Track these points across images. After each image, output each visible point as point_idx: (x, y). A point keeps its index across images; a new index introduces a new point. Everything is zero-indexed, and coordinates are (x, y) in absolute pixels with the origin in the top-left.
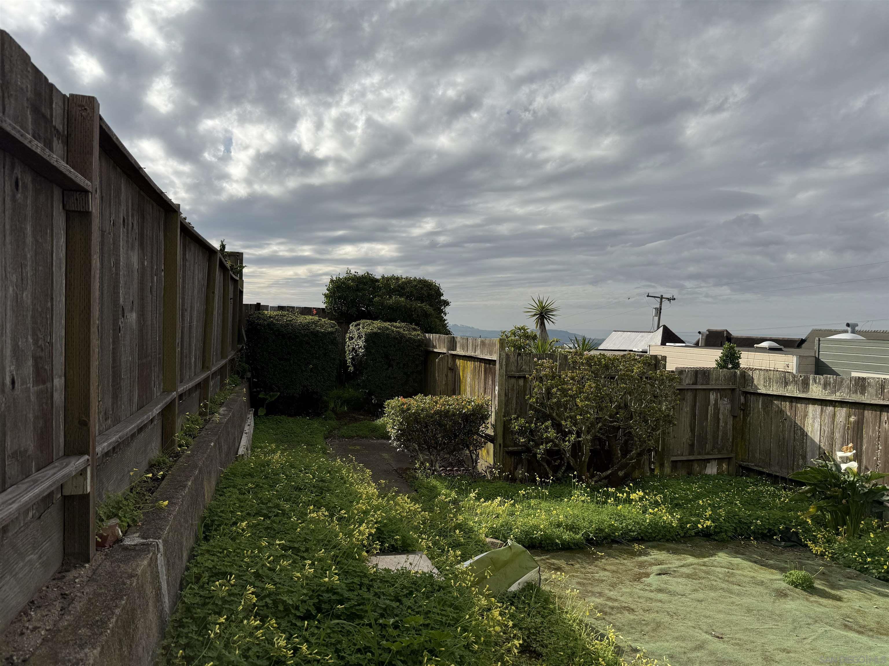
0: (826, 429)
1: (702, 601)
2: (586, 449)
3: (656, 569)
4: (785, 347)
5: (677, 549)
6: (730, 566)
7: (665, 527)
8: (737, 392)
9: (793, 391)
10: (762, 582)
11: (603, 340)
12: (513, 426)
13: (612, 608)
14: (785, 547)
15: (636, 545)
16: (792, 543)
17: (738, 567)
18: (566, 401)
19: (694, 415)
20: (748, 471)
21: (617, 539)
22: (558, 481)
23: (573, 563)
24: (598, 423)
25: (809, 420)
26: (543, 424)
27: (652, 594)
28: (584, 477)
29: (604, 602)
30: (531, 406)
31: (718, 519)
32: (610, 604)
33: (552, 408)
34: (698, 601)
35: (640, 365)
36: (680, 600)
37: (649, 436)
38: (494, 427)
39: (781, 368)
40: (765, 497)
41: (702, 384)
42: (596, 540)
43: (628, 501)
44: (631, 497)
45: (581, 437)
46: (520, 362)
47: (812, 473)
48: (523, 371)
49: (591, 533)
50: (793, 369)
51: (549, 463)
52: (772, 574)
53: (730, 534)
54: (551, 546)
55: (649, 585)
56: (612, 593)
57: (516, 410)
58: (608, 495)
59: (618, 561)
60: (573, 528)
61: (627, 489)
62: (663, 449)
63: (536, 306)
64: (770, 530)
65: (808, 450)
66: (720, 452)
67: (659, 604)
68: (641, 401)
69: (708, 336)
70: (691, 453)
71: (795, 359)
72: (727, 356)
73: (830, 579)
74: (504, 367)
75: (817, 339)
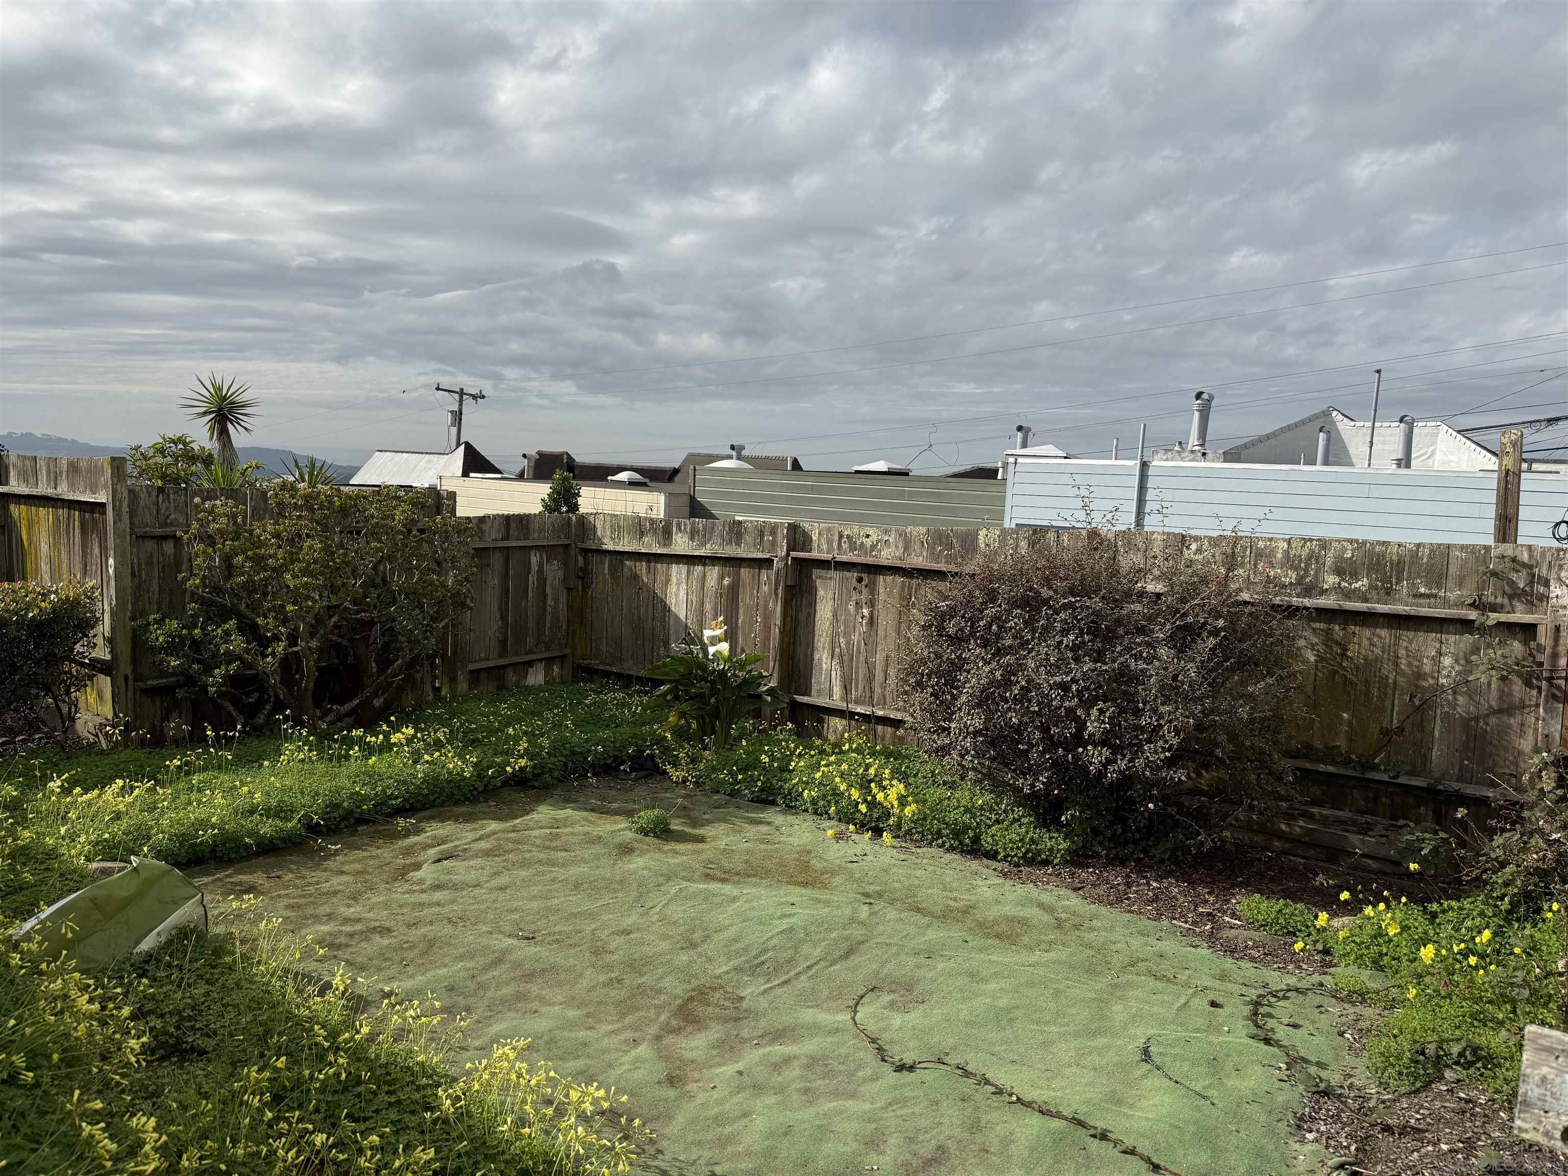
0: (694, 599)
1: (506, 888)
2: (308, 665)
3: (433, 852)
4: (651, 480)
5: (471, 814)
6: (556, 824)
7: (451, 781)
8: (572, 552)
9: (649, 545)
10: (600, 837)
11: (357, 469)
12: (153, 636)
13: (351, 935)
14: (636, 780)
15: (401, 821)
16: (646, 773)
17: (566, 823)
18: (266, 579)
19: (505, 592)
20: (589, 674)
21: (366, 816)
22: (254, 731)
23: (278, 873)
24: (331, 617)
25: (672, 588)
26: (218, 627)
27: (424, 896)
28: (305, 717)
29: (336, 929)
30: (193, 594)
31: (539, 754)
32: (348, 929)
33: (237, 596)
34: (501, 889)
35: (406, 508)
36: (472, 894)
37: (426, 631)
38: (110, 641)
39: (642, 511)
40: (611, 710)
41: (518, 539)
42: (326, 825)
43: (388, 746)
44: (392, 741)
45: (296, 645)
46: (163, 507)
47: (673, 664)
48: (171, 524)
49: (316, 814)
50: (659, 512)
51: (235, 702)
52: (616, 822)
53: (556, 774)
54: (237, 852)
55: (421, 881)
56: (352, 910)
57: (159, 604)
58: (349, 742)
59: (365, 854)
60: (282, 811)
61: (385, 727)
62: (455, 652)
63: (207, 394)
64: (615, 758)
65: (671, 632)
66: (548, 649)
67: (436, 909)
68: (410, 570)
69: (537, 462)
70: (503, 653)
71: (662, 498)
72: (559, 493)
73: (692, 814)
74: (126, 517)
75: (692, 467)
